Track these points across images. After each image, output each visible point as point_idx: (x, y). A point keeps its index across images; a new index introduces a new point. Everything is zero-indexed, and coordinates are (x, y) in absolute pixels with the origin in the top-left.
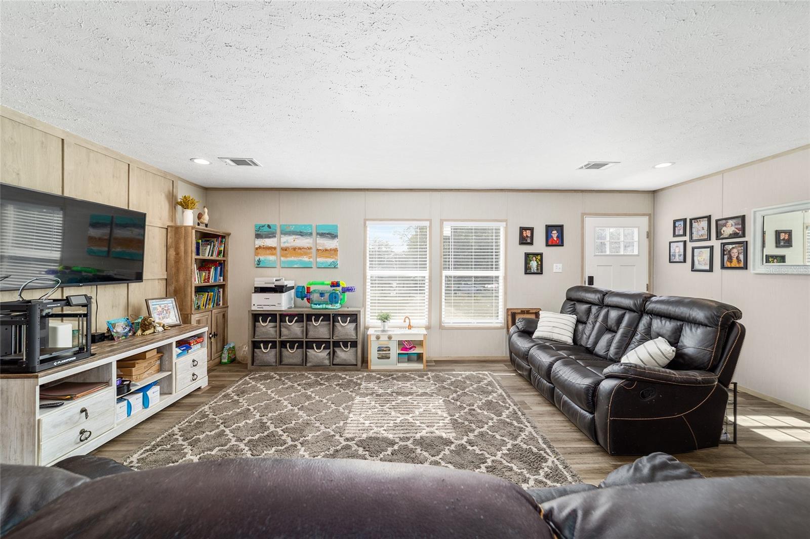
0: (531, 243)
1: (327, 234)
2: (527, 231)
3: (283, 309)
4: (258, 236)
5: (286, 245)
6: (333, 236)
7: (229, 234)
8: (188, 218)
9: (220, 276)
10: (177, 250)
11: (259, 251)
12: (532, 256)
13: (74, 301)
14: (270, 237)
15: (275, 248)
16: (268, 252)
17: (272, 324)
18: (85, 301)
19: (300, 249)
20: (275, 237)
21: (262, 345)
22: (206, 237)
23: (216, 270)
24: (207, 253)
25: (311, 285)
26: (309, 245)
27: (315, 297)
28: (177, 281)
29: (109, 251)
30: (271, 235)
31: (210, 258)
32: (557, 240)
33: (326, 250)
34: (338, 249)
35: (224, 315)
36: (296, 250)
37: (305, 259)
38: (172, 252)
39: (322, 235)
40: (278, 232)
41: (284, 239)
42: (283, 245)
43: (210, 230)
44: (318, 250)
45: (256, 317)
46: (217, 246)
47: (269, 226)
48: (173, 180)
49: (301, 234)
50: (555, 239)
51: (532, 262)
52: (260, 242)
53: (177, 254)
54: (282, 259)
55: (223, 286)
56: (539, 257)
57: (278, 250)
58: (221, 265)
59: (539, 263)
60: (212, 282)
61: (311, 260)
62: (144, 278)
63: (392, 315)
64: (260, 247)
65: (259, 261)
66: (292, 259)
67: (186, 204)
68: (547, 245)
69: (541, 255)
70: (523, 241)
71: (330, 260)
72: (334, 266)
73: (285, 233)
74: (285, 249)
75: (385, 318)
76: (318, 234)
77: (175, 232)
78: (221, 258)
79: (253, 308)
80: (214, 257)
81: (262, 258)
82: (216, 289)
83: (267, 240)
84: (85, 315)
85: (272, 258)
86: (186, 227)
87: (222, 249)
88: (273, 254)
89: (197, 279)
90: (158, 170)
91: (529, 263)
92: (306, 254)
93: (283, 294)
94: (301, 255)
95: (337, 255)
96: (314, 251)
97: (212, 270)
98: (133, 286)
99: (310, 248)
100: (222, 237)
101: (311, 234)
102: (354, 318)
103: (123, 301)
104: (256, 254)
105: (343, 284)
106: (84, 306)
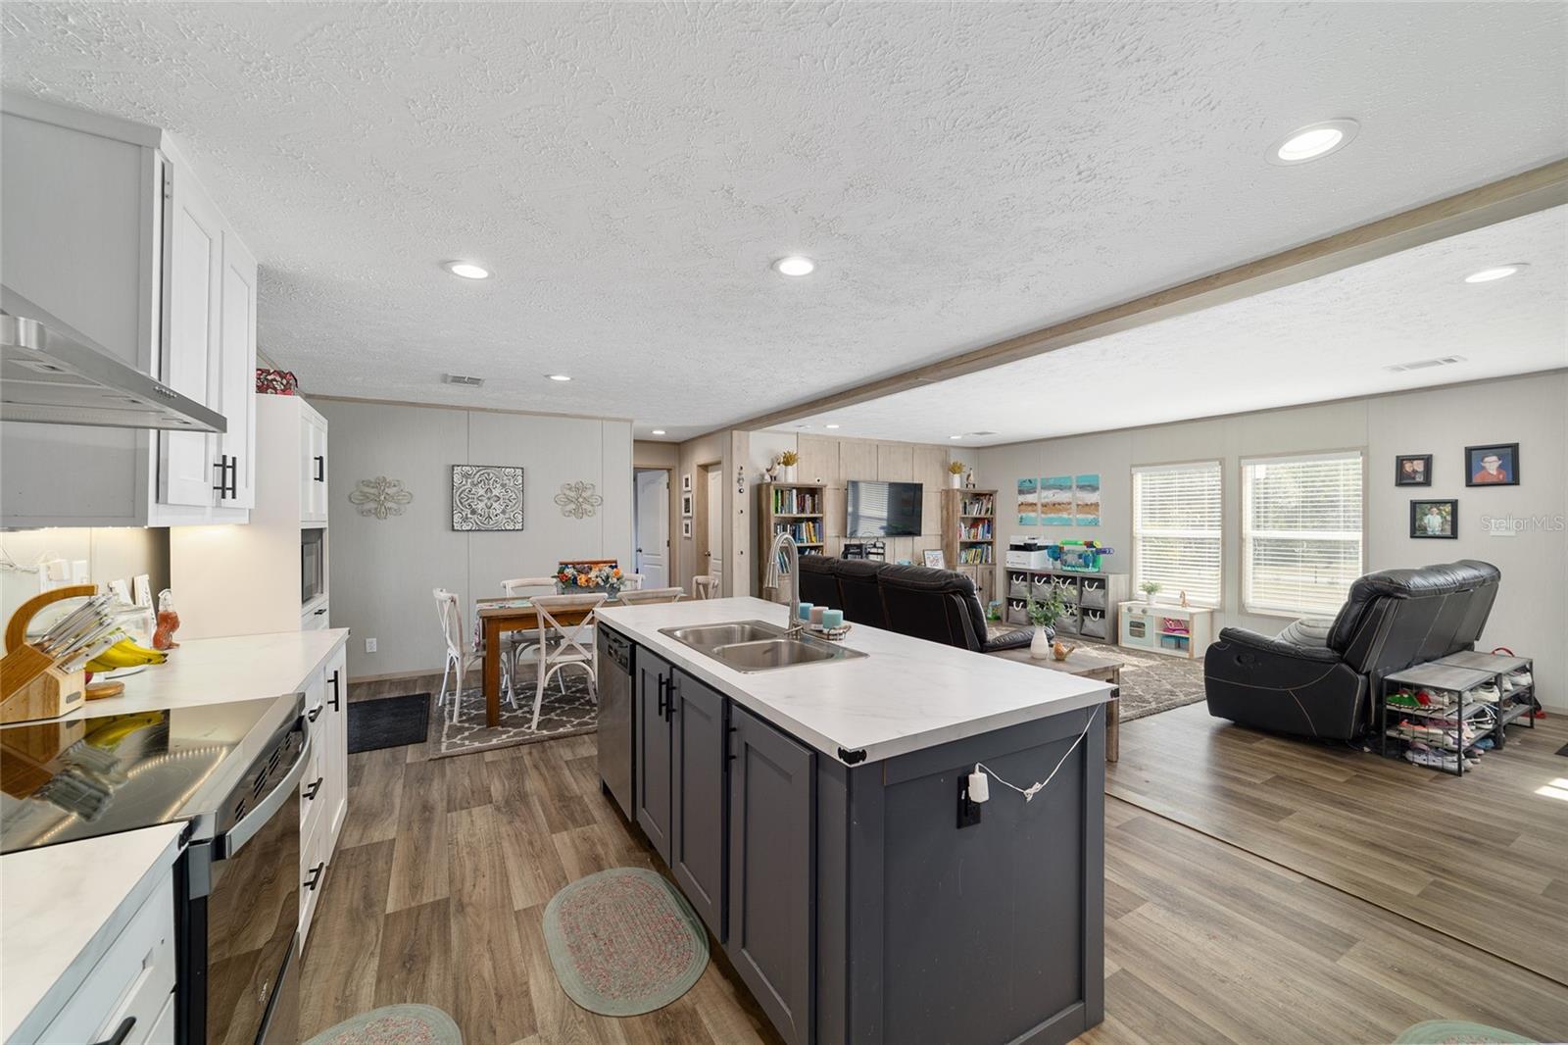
0: (1427, 482)
1: (1089, 486)
2: (1415, 462)
3: (1032, 568)
4: (1021, 492)
5: (1046, 500)
6: (1094, 488)
7: (996, 491)
8: (957, 482)
9: (988, 532)
10: (947, 509)
11: (1022, 507)
12: (1429, 506)
13: (878, 545)
14: (1031, 493)
15: (1035, 504)
16: (1030, 508)
17: (1024, 583)
18: (881, 545)
19: (1059, 504)
20: (1035, 492)
21: (1015, 603)
22: (977, 497)
23: (983, 527)
24: (975, 511)
25: (1066, 544)
26: (1068, 500)
27: (1071, 558)
28: (948, 537)
29: (913, 511)
30: (1032, 491)
31: (978, 516)
32: (1499, 473)
33: (1087, 505)
34: (1100, 503)
35: (991, 572)
36: (1055, 506)
37: (1065, 515)
38: (945, 512)
39: (1082, 488)
40: (1039, 487)
41: (1045, 493)
42: (1044, 501)
43: (979, 489)
44: (1078, 505)
45: (1012, 574)
46: (987, 505)
47: (1030, 481)
48: (945, 449)
49: (1061, 488)
50: (1494, 472)
51: (1429, 516)
52: (1022, 499)
53: (948, 514)
54: (1043, 516)
55: (990, 543)
56: (1448, 508)
57: (1039, 506)
58: (989, 523)
59: (1449, 518)
60: (980, 538)
61: (1071, 516)
62: (923, 533)
63: (1164, 587)
64: (1022, 504)
65: (1021, 518)
66: (1052, 515)
67: (954, 469)
68: (1469, 483)
69: (1454, 504)
70: (1403, 479)
71: (1091, 517)
72: (1096, 523)
73: (1045, 488)
74: (1044, 506)
75: (1151, 590)
76: (1078, 487)
77: (948, 494)
78: (989, 515)
79: (1008, 565)
80: (983, 515)
81: (1024, 515)
82: (985, 546)
83: (1028, 496)
84: (882, 554)
85: (1033, 515)
86: (953, 490)
87: (990, 506)
88: (1034, 511)
89: (964, 534)
90: (934, 445)
91: (1422, 519)
92: (1066, 510)
93: (1032, 553)
94: (1060, 511)
95: (1097, 510)
96: (1074, 506)
97: (980, 527)
98: (917, 538)
99: (1069, 504)
100: (990, 495)
101: (1070, 487)
102: (1102, 583)
103: (910, 550)
104: (1019, 512)
105: (1099, 545)
106: (882, 548)
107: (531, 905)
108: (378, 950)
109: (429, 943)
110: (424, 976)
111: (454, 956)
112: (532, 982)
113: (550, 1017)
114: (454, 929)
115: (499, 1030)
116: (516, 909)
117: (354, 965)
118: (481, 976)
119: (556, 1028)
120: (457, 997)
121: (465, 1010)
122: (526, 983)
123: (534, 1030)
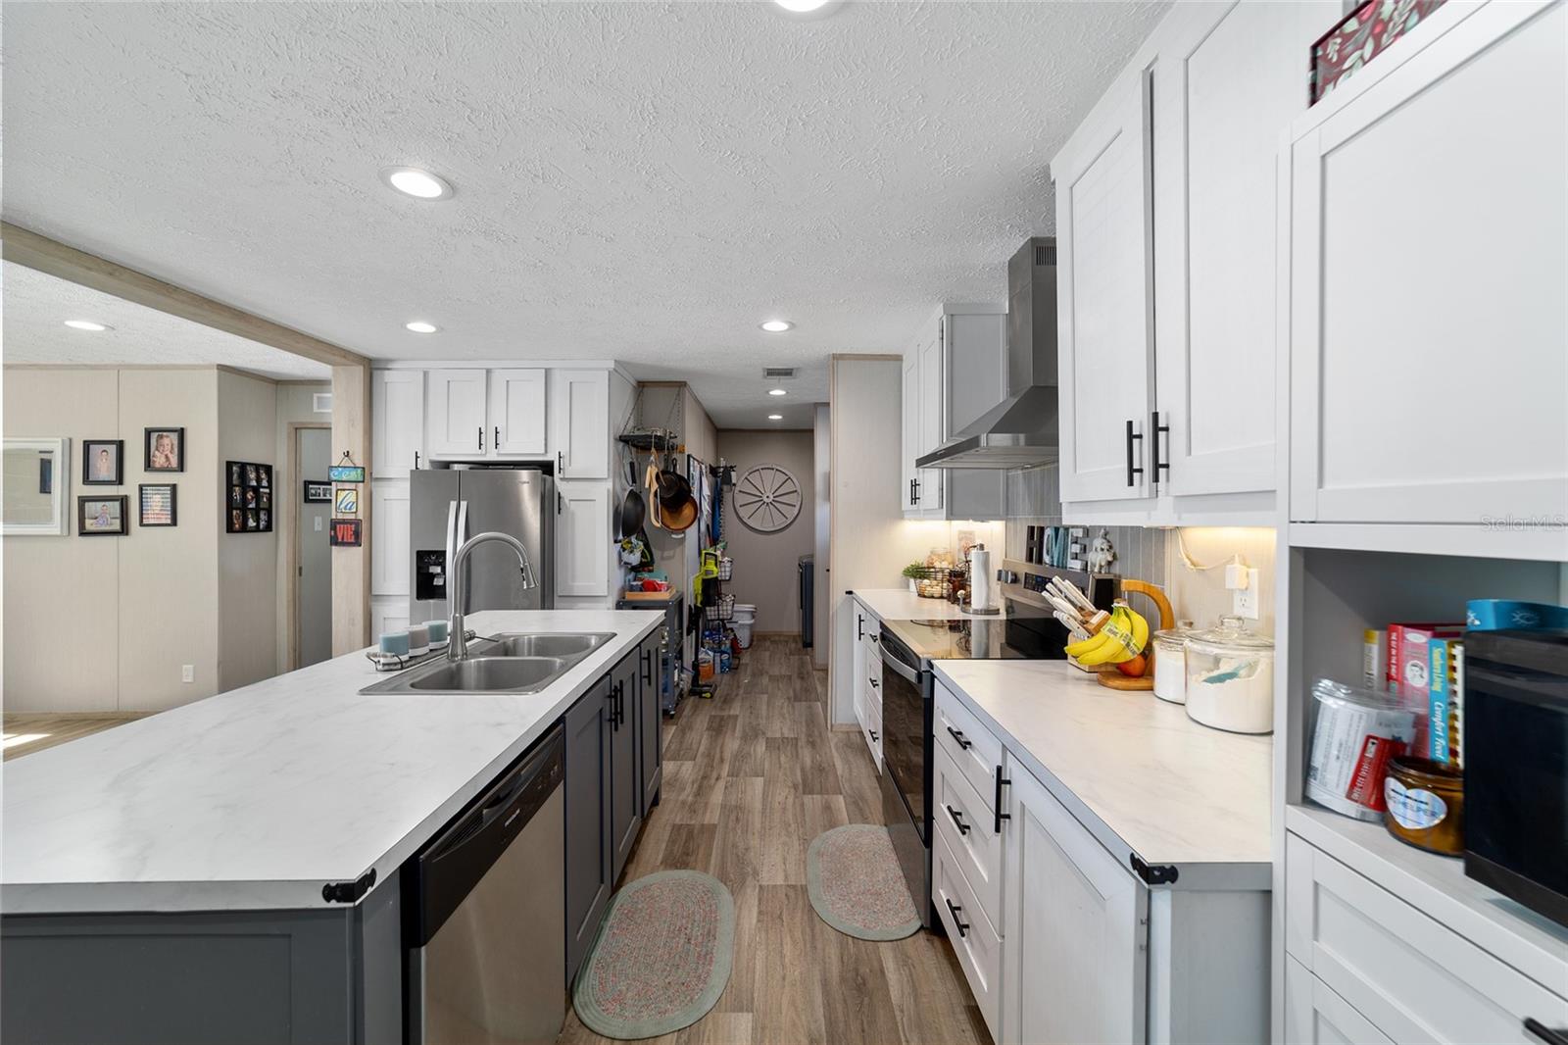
107: (734, 1015)
108: (897, 1013)
109: (845, 1001)
110: (843, 962)
111: (817, 977)
112: (754, 921)
113: (749, 891)
114: (820, 1012)
115: (784, 896)
116: (751, 1014)
117: (915, 1001)
118: (794, 942)
119: (747, 883)
120: (812, 930)
121: (806, 918)
122: (759, 921)
123: (761, 886)
